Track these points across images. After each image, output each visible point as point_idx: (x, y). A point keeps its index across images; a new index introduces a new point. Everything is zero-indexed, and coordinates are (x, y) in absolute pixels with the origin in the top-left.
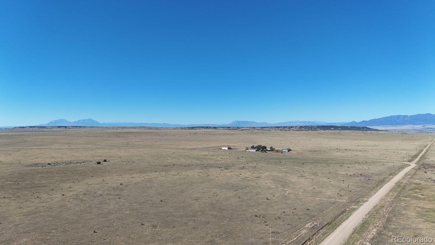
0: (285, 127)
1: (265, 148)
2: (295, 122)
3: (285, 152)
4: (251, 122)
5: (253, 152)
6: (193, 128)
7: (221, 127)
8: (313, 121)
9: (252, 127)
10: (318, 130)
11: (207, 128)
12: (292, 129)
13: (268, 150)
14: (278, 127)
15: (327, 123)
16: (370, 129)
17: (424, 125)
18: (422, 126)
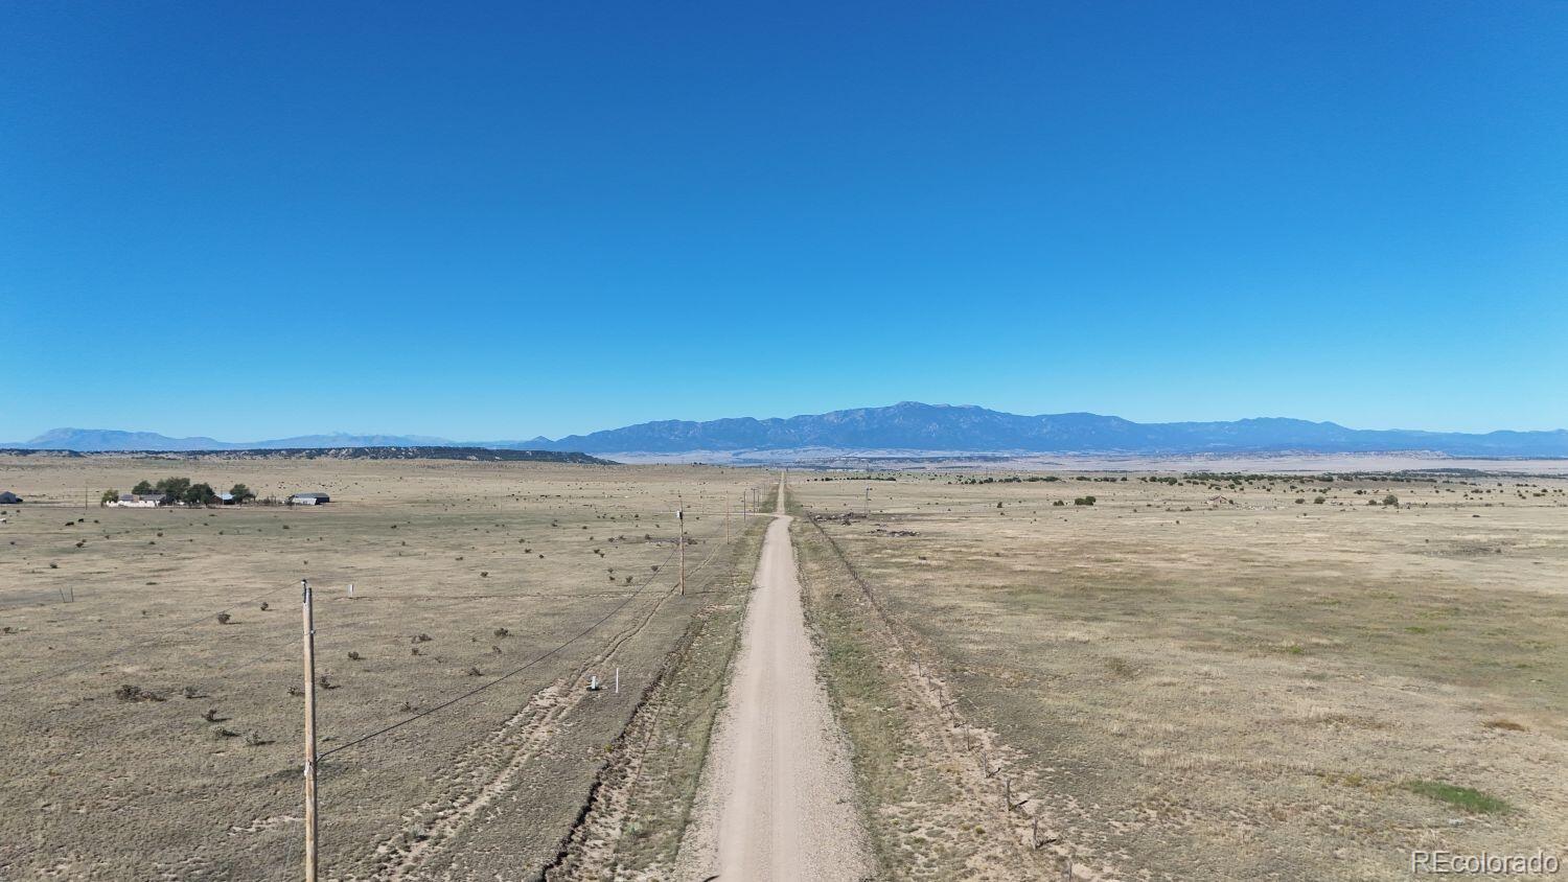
1: (210, 492)
2: (335, 438)
3: (305, 504)
4: (140, 434)
5: (145, 509)
9: (147, 452)
13: (220, 501)
17: (736, 451)
18: (734, 455)
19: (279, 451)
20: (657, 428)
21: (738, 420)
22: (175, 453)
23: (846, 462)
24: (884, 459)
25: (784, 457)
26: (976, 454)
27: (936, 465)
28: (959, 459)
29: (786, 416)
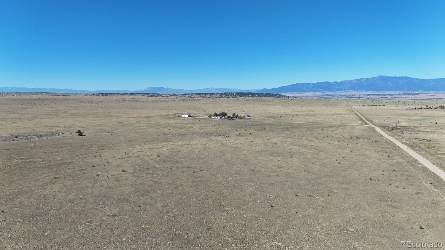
0: (206, 94)
2: (212, 89)
4: (167, 88)
5: (218, 119)
6: (106, 94)
7: (139, 94)
8: (228, 88)
9: (173, 94)
10: (237, 97)
11: (123, 94)
12: (213, 96)
14: (200, 94)
15: (240, 90)
16: (282, 96)
17: (323, 92)
18: (322, 93)
19: (203, 94)
20: (298, 86)
21: (323, 82)
22: (180, 94)
23: (360, 96)
24: (373, 94)
25: (339, 94)
26: (405, 93)
27: (391, 96)
28: (399, 94)
29: (339, 81)
